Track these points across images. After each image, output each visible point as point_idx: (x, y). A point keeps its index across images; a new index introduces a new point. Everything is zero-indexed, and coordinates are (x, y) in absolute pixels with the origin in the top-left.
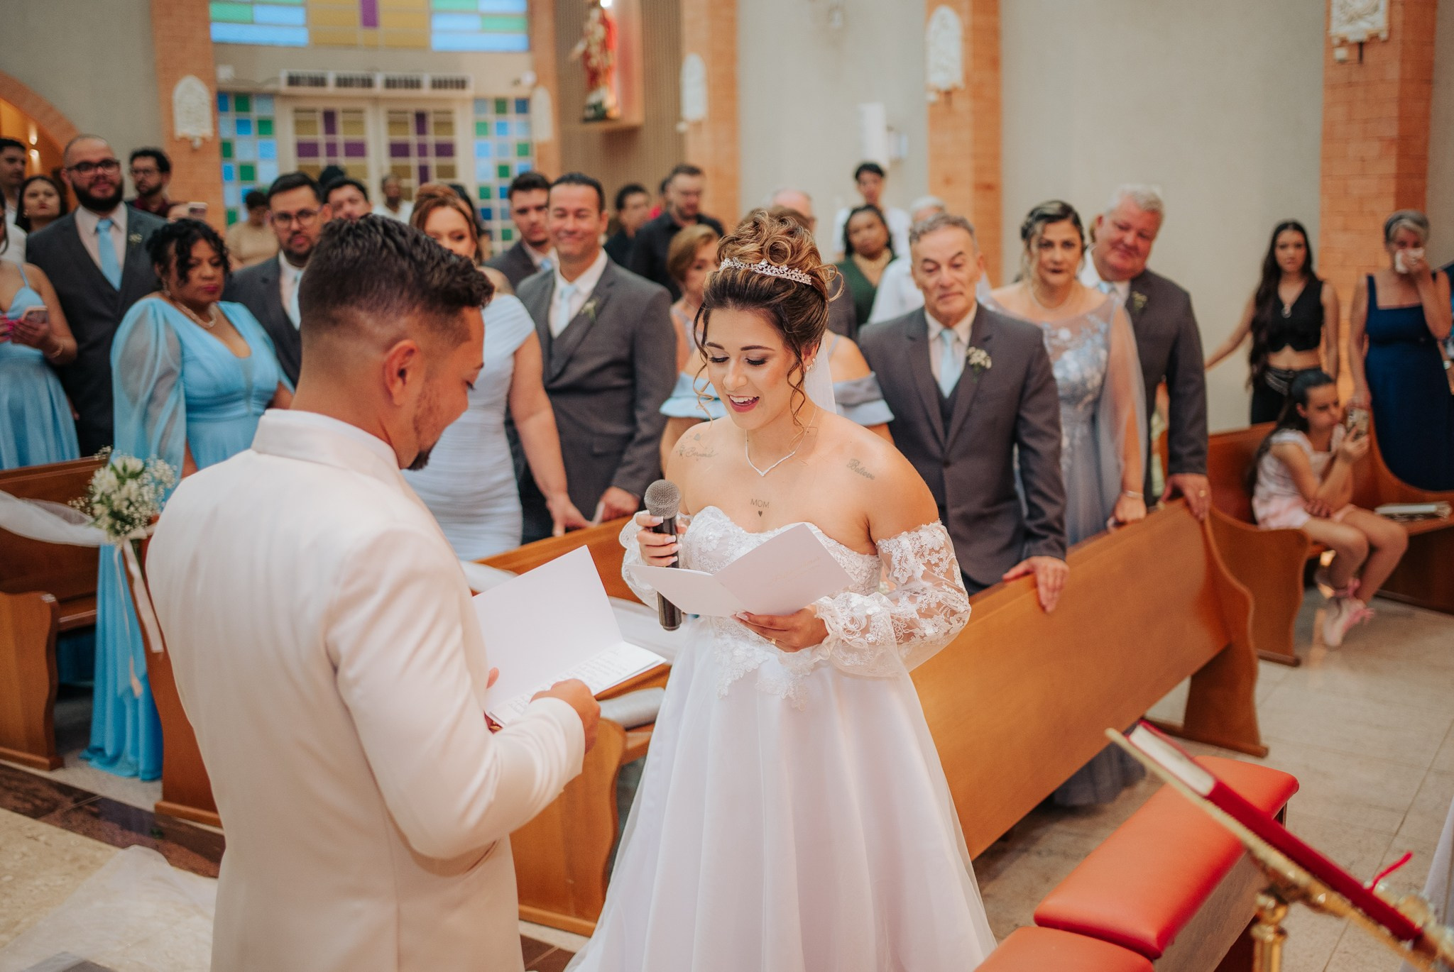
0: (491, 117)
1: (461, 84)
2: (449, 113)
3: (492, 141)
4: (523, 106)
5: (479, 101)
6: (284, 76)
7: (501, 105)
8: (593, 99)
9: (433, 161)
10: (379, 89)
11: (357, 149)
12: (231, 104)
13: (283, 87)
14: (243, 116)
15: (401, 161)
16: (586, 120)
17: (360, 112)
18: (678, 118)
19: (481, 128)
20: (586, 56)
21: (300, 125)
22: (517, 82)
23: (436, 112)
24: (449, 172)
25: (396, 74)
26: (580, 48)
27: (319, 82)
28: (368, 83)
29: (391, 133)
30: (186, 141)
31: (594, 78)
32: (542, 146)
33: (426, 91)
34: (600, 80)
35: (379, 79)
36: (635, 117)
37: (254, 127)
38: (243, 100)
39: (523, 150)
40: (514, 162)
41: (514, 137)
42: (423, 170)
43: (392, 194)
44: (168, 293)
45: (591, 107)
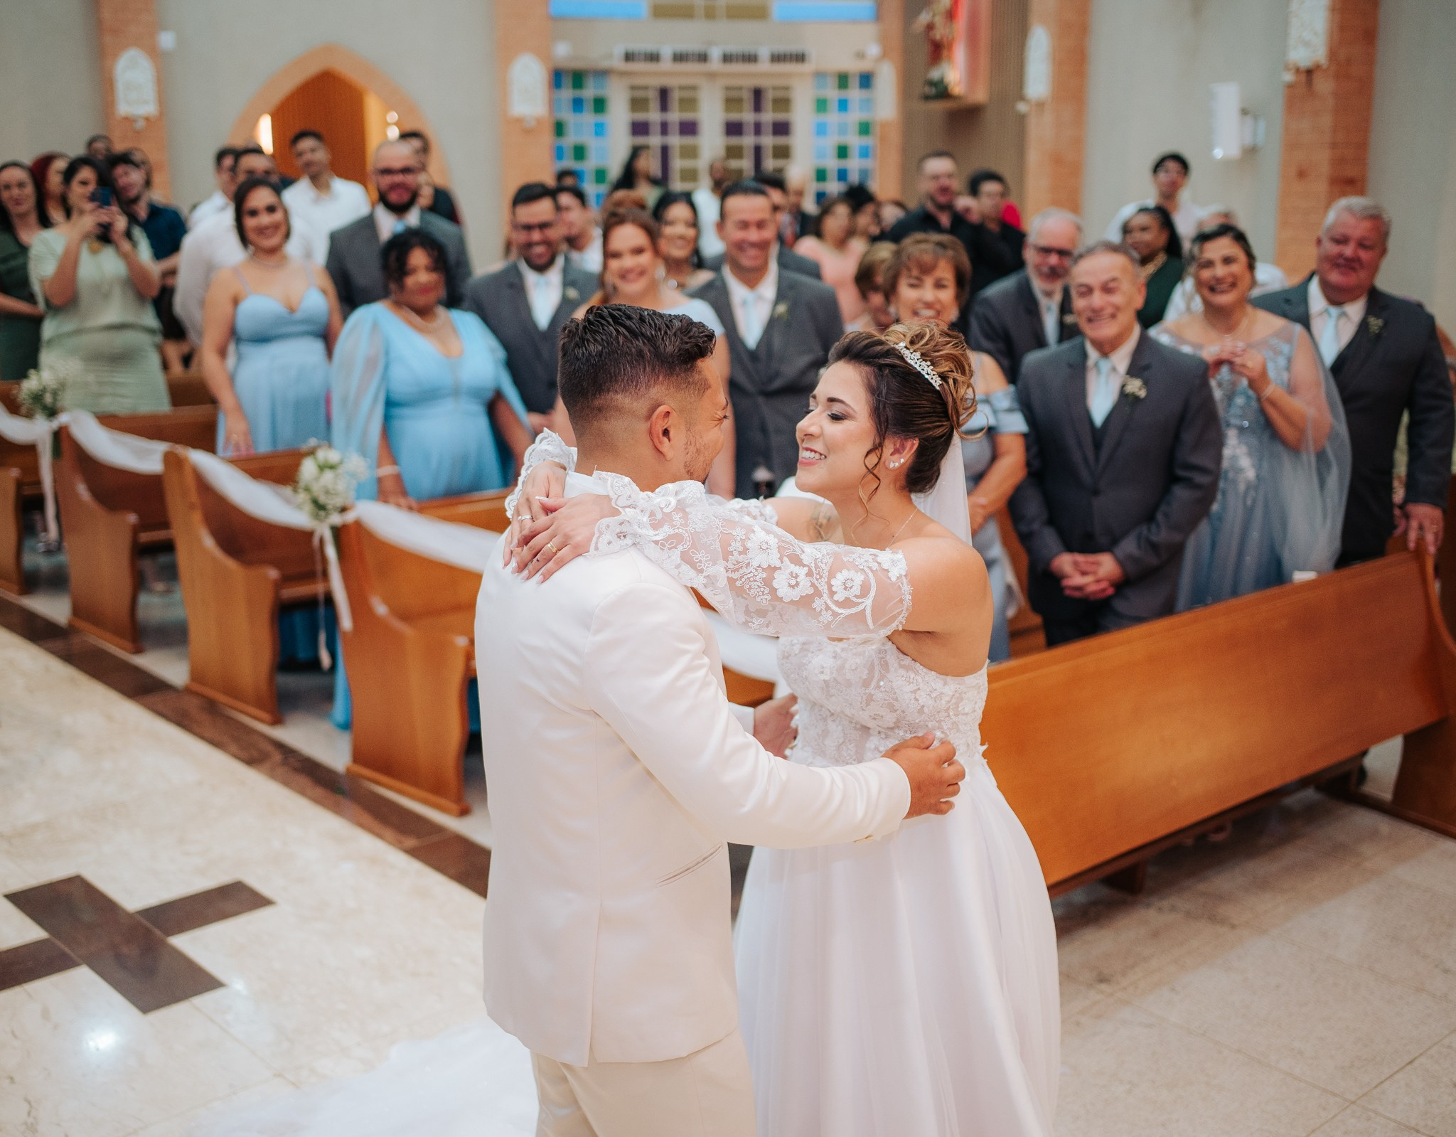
0: (832, 93)
1: (800, 58)
2: (787, 88)
3: (833, 118)
4: (866, 80)
5: (819, 75)
6: (619, 50)
7: (843, 80)
8: (935, 74)
9: (768, 141)
10: (715, 64)
11: (689, 128)
12: (567, 81)
13: (618, 63)
14: (578, 93)
15: (735, 141)
16: (927, 98)
17: (694, 88)
18: (1021, 97)
19: (821, 105)
20: (930, 27)
21: (637, 104)
22: (861, 55)
23: (775, 88)
24: (782, 152)
25: (733, 48)
26: (924, 18)
27: (654, 57)
29: (727, 111)
30: (519, 120)
31: (937, 51)
32: (884, 125)
33: (764, 66)
34: (945, 53)
35: (715, 53)
36: (980, 96)
37: (589, 106)
38: (578, 78)
39: (865, 129)
40: (855, 141)
41: (855, 116)
42: (758, 150)
43: (718, 175)
44: (393, 297)
45: (931, 83)
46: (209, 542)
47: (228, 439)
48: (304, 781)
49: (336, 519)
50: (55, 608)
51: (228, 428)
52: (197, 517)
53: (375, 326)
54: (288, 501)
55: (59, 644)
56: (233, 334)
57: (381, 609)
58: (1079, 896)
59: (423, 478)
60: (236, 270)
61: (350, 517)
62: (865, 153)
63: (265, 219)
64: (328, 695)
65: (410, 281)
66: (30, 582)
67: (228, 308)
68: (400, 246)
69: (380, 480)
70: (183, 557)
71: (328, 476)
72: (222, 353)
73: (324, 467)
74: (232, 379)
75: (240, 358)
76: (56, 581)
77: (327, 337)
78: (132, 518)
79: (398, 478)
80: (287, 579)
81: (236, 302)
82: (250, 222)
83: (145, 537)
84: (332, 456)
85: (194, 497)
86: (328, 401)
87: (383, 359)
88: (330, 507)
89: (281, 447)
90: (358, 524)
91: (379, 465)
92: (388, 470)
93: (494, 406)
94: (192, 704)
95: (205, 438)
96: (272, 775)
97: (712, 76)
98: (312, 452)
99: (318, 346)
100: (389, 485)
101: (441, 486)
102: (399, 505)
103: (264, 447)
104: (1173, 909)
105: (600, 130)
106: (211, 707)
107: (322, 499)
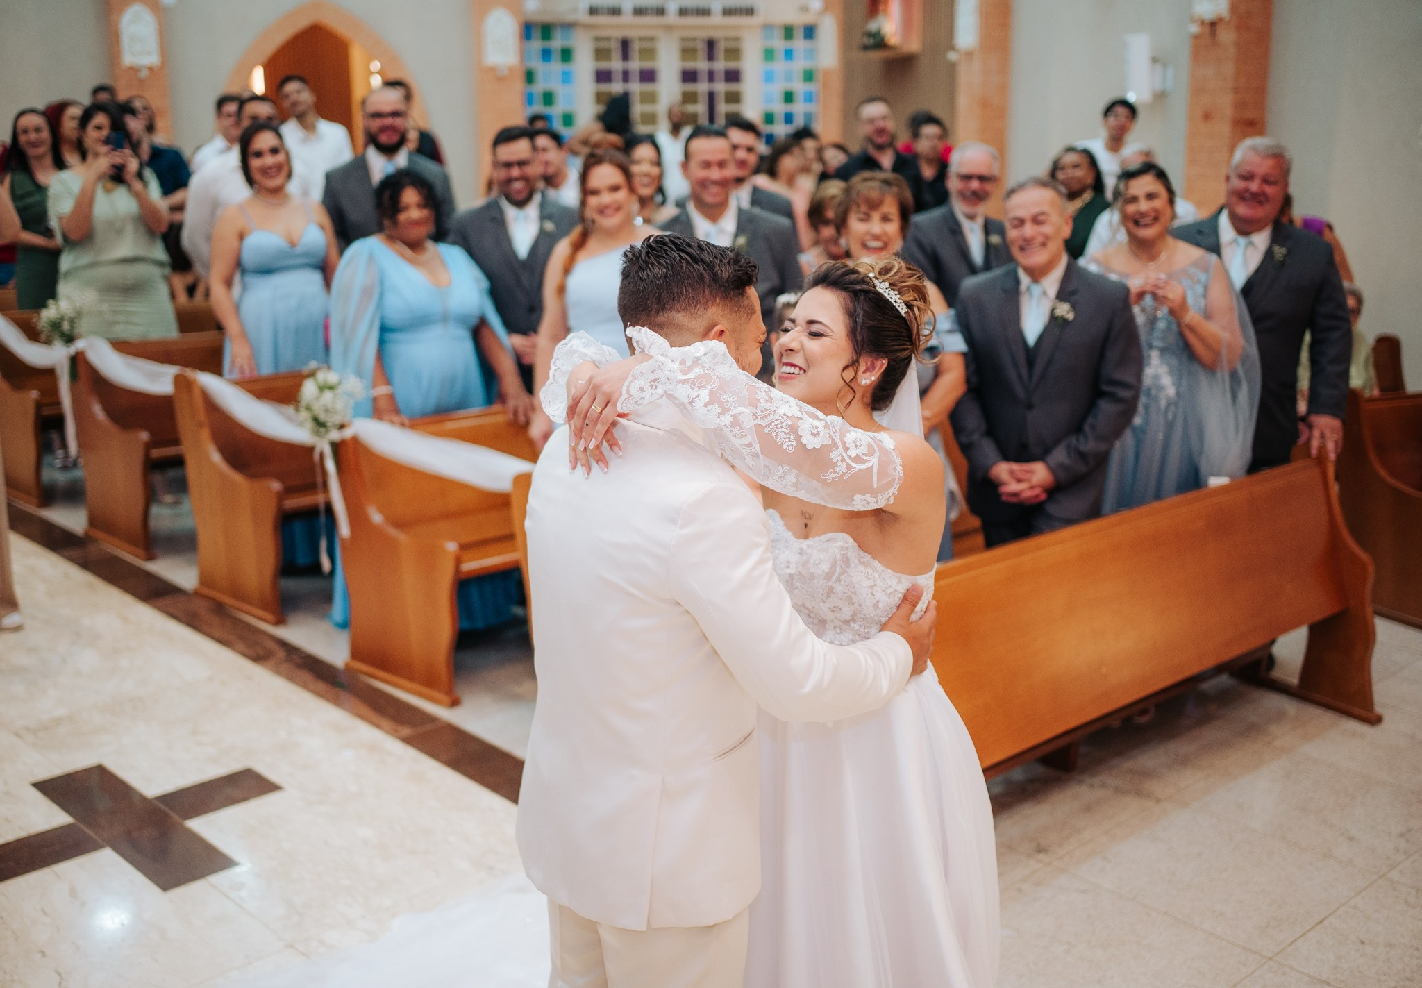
0: (779, 44)
1: (749, 11)
2: (737, 39)
3: (779, 66)
4: (810, 32)
5: (767, 27)
6: (584, 5)
7: (788, 32)
8: (873, 26)
9: (721, 87)
10: (672, 17)
11: (648, 76)
12: (537, 33)
13: (583, 16)
14: (546, 44)
15: (690, 87)
16: (866, 48)
17: (652, 39)
18: (952, 47)
19: (769, 54)
21: (601, 54)
22: (804, 9)
23: (726, 39)
24: (734, 98)
27: (616, 11)
28: (661, 11)
29: (684, 59)
30: (492, 70)
31: (876, 6)
32: (826, 73)
33: (717, 19)
34: (882, 8)
35: (672, 8)
36: (914, 46)
37: (556, 56)
38: (547, 30)
39: (809, 76)
40: (799, 87)
41: (800, 64)
42: (711, 96)
43: (676, 119)
44: (387, 232)
45: (870, 35)
46: (216, 457)
47: (233, 363)
48: (306, 676)
49: (335, 435)
50: (72, 519)
51: (234, 352)
52: (205, 434)
53: (371, 258)
54: (289, 419)
55: (76, 553)
56: (238, 265)
57: (377, 518)
58: (1017, 774)
59: (415, 397)
60: (241, 208)
61: (348, 433)
62: (809, 98)
63: (269, 160)
64: (328, 598)
65: (403, 217)
66: (48, 496)
67: (235, 242)
68: (393, 184)
69: (375, 400)
70: (192, 471)
71: (328, 395)
72: (229, 283)
73: (323, 388)
74: (237, 308)
75: (245, 287)
76: (72, 494)
77: (326, 269)
78: (144, 436)
79: (391, 397)
80: (289, 491)
81: (241, 237)
82: (255, 163)
83: (156, 453)
84: (331, 377)
85: (202, 415)
86: (326, 328)
87: (378, 288)
88: (329, 424)
89: (283, 369)
90: (355, 440)
91: (374, 385)
92: (382, 390)
93: (478, 331)
94: (201, 607)
95: (212, 361)
96: (277, 671)
97: (669, 28)
98: (312, 374)
99: (316, 278)
100: (383, 404)
101: (431, 404)
102: (392, 422)
103: (266, 369)
104: (1103, 785)
105: (567, 78)
106: (219, 609)
107: (322, 417)
